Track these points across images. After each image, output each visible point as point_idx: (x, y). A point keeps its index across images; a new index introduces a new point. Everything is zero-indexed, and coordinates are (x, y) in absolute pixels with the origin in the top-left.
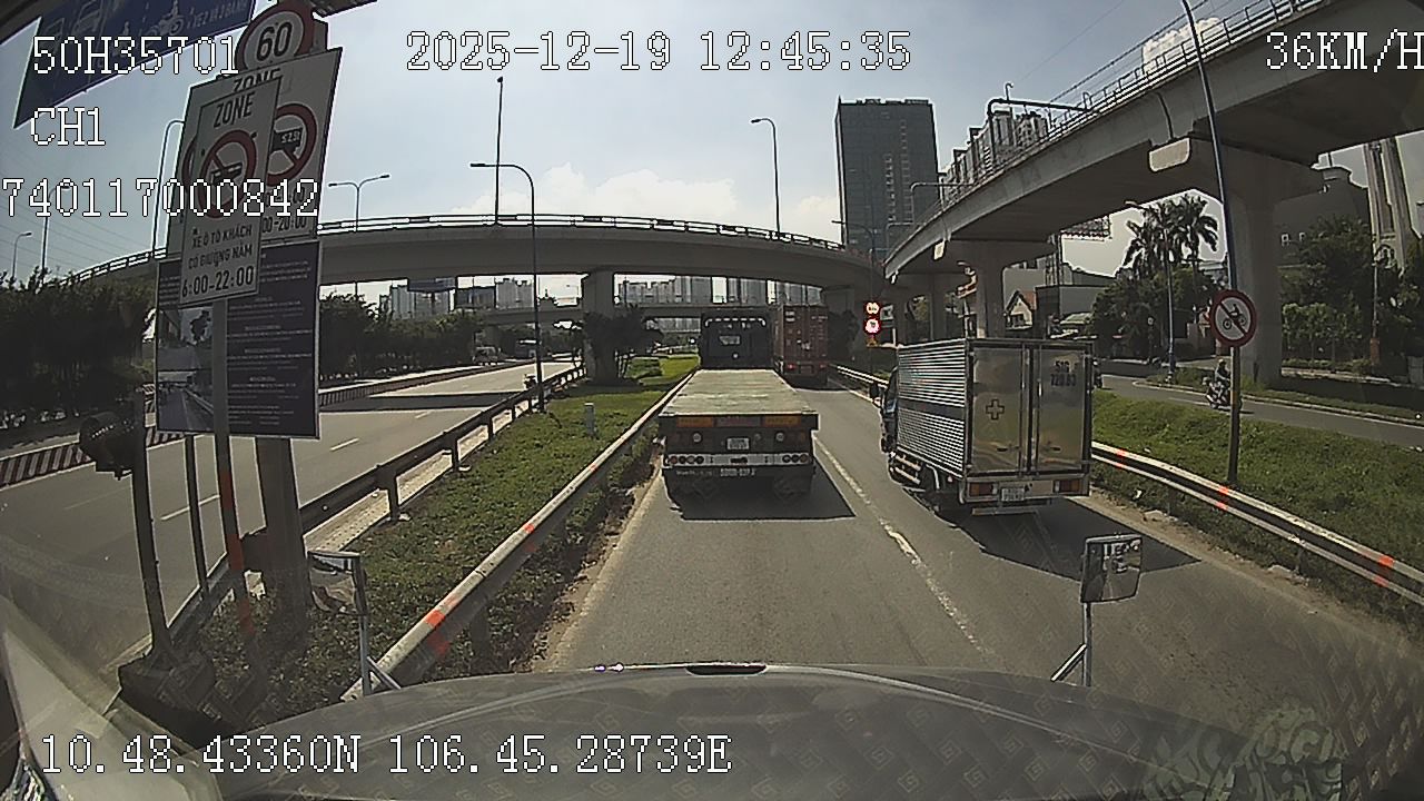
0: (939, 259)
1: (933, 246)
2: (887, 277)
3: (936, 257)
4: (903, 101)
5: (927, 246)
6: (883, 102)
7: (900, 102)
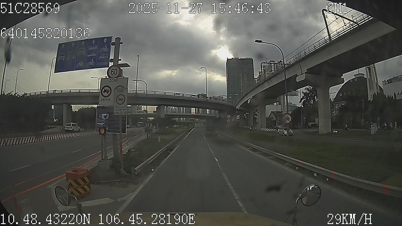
0: (249, 103)
1: (248, 100)
2: (237, 108)
3: (248, 103)
4: (245, 58)
5: (246, 100)
6: (239, 58)
7: (244, 59)
